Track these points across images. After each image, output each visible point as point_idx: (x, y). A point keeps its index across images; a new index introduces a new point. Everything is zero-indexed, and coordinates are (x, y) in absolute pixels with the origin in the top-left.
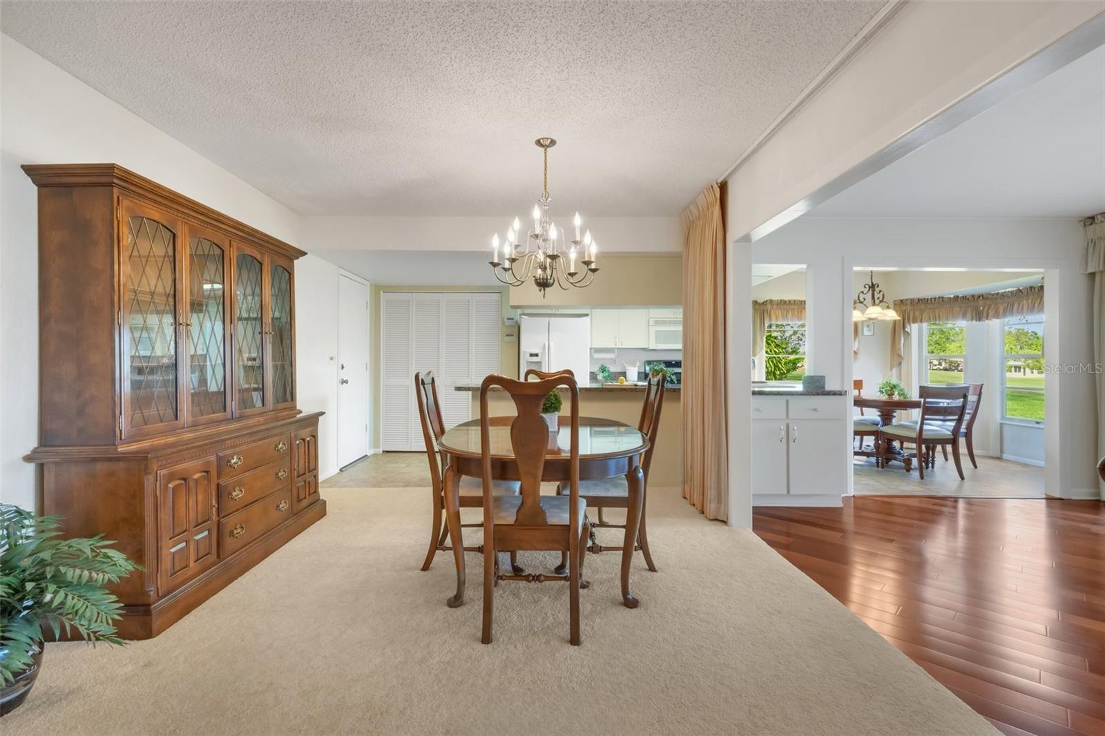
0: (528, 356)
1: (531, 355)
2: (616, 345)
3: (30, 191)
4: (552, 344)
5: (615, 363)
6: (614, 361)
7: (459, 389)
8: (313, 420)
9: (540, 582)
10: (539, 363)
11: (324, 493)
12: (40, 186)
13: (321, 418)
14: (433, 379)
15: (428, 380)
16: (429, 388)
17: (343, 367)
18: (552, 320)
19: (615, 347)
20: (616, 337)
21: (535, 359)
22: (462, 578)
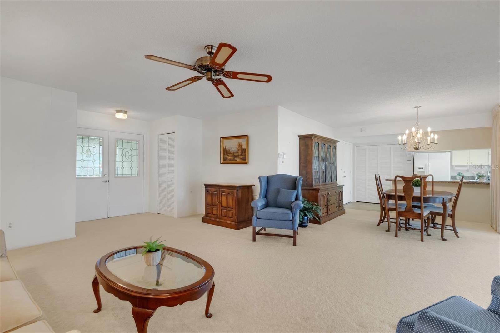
0: (418, 169)
1: (420, 168)
2: (467, 163)
3: (298, 139)
4: (430, 164)
5: (468, 172)
6: (468, 171)
7: (387, 180)
8: (342, 187)
9: (413, 230)
10: (424, 172)
11: (345, 207)
12: (300, 138)
13: (344, 186)
14: (380, 176)
15: (378, 177)
16: (378, 178)
17: (344, 172)
18: (430, 154)
19: (467, 164)
20: (468, 160)
21: (421, 170)
22: (390, 226)
